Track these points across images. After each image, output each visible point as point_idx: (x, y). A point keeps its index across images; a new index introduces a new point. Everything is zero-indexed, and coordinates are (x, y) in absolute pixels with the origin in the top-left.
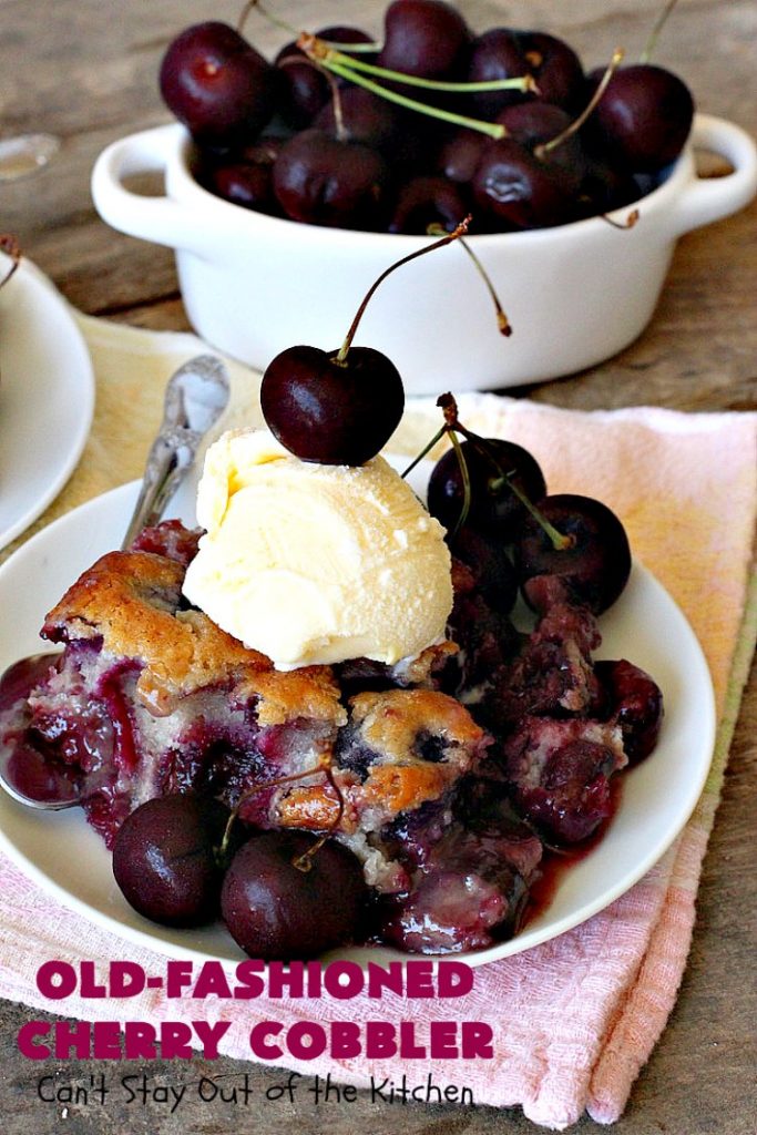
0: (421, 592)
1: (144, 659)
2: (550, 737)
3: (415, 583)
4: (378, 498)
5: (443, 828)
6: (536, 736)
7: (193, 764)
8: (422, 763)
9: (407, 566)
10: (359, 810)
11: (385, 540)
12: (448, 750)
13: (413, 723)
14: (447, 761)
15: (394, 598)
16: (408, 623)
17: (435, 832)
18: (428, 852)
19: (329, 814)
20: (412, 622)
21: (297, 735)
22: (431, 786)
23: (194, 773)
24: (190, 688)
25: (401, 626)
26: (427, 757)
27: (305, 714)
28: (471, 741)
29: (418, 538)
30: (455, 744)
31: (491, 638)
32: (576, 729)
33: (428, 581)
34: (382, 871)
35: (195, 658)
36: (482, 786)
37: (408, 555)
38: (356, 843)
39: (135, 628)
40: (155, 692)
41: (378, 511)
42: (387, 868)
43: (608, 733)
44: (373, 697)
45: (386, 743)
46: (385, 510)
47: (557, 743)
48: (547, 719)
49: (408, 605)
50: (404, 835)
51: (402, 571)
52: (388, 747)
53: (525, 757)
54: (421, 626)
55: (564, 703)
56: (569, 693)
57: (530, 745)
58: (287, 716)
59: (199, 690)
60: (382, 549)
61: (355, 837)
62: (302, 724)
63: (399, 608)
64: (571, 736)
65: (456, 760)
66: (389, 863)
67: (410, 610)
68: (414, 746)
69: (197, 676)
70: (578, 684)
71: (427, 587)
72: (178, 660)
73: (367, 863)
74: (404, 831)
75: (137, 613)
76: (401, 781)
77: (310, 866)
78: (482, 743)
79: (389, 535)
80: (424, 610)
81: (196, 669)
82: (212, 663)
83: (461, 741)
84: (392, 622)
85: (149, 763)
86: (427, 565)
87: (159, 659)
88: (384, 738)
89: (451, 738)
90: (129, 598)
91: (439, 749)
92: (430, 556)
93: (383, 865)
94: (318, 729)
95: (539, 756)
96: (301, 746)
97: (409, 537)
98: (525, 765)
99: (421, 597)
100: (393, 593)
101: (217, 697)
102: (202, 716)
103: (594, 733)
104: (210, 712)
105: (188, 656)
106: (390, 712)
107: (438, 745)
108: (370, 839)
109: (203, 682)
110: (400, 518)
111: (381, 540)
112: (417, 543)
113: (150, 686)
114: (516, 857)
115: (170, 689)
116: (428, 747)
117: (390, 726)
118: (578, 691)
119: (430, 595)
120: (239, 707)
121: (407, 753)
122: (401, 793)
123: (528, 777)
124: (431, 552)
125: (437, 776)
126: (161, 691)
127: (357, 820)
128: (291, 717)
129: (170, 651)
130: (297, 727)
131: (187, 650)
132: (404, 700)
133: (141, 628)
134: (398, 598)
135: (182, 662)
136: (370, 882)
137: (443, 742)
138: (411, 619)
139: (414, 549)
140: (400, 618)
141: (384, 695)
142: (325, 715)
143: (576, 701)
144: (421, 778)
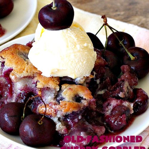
0: (82, 61)
1: (13, 68)
2: (114, 103)
3: (80, 58)
4: (75, 36)
5: (79, 120)
6: (111, 102)
7: (24, 97)
8: (74, 102)
9: (78, 54)
10: (57, 111)
11: (74, 46)
12: (83, 100)
13: (75, 92)
14: (82, 103)
15: (74, 61)
16: (78, 68)
17: (76, 120)
18: (74, 125)
19: (49, 111)
20: (79, 68)
21: (47, 92)
22: (75, 108)
23: (24, 99)
24: (22, 76)
25: (76, 69)
26: (76, 101)
27: (48, 86)
28: (89, 99)
29: (83, 47)
30: (85, 99)
31: (108, 79)
32: (121, 102)
33: (84, 58)
34: (60, 128)
35: (25, 69)
36: (95, 113)
37: (79, 51)
38: (55, 120)
39: (12, 60)
40: (14, 76)
41: (74, 40)
42: (62, 127)
43: (130, 105)
44: (67, 85)
45: (67, 96)
46: (75, 39)
47: (115, 105)
48: (114, 98)
49: (78, 63)
50: (69, 120)
51: (77, 55)
52: (67, 97)
53: (107, 107)
54: (81, 70)
55: (120, 95)
56: (121, 93)
57: (109, 104)
58: (44, 86)
59: (24, 77)
60: (72, 49)
61: (55, 118)
62: (48, 89)
63: (75, 64)
64: (120, 104)
65: (84, 103)
66: (63, 126)
67: (78, 65)
68: (74, 98)
69: (25, 74)
70: (124, 91)
71: (84, 60)
72: (21, 69)
73: (57, 125)
74: (69, 119)
75: (14, 57)
76: (67, 105)
77: (42, 123)
78: (92, 100)
79: (75, 46)
80: (82, 66)
81: (25, 72)
82: (29, 71)
83: (86, 99)
84: (73, 67)
85: (15, 95)
86: (84, 54)
87: (16, 68)
88: (67, 95)
89: (84, 98)
90: (14, 54)
91: (81, 100)
92: (86, 53)
93: (61, 126)
94: (52, 91)
95: (111, 107)
96: (48, 95)
97: (80, 47)
98: (107, 109)
99: (82, 62)
100: (74, 60)
101: (30, 80)
102: (27, 85)
103: (126, 104)
104: (29, 84)
105: (23, 69)
106: (70, 89)
107: (80, 99)
108: (59, 119)
109: (26, 75)
110: (80, 42)
111: (72, 46)
112: (82, 49)
113: (13, 75)
114: (97, 130)
115: (17, 76)
116: (78, 99)
117: (69, 92)
118: (124, 93)
119: (85, 62)
120: (34, 83)
121: (71, 99)
122: (66, 108)
123: (107, 112)
124: (86, 52)
125: (77, 106)
126: (15, 76)
127: (56, 114)
128: (45, 86)
129: (19, 67)
130: (47, 89)
131: (24, 67)
132: (74, 87)
133: (14, 61)
134: (75, 61)
135: (21, 70)
136: (57, 130)
137: (82, 98)
138: (79, 67)
139: (81, 50)
140: (75, 67)
141: (71, 85)
142: (53, 87)
143: (123, 95)
144: (73, 105)
